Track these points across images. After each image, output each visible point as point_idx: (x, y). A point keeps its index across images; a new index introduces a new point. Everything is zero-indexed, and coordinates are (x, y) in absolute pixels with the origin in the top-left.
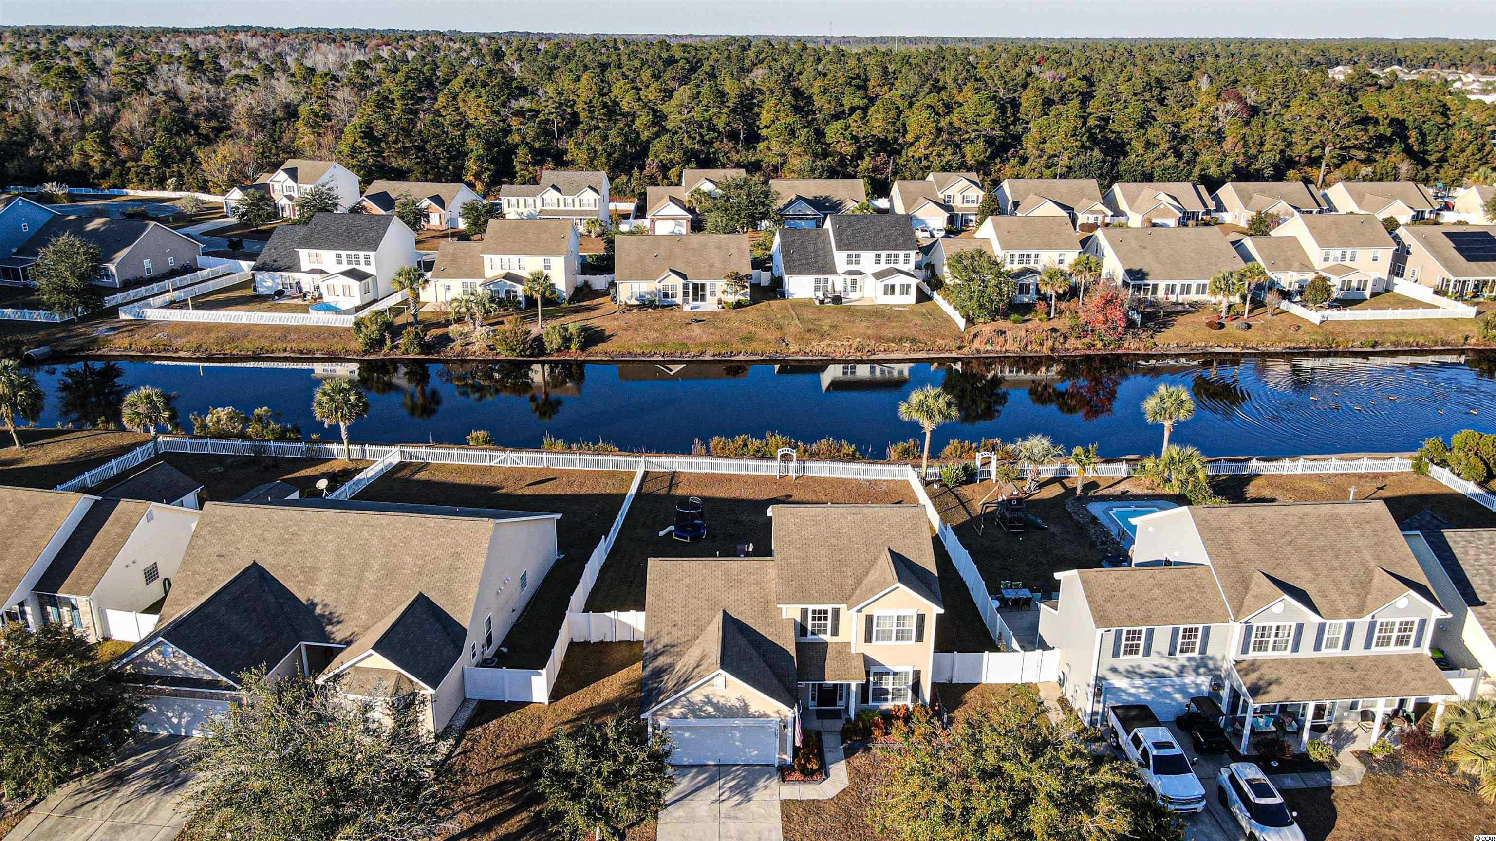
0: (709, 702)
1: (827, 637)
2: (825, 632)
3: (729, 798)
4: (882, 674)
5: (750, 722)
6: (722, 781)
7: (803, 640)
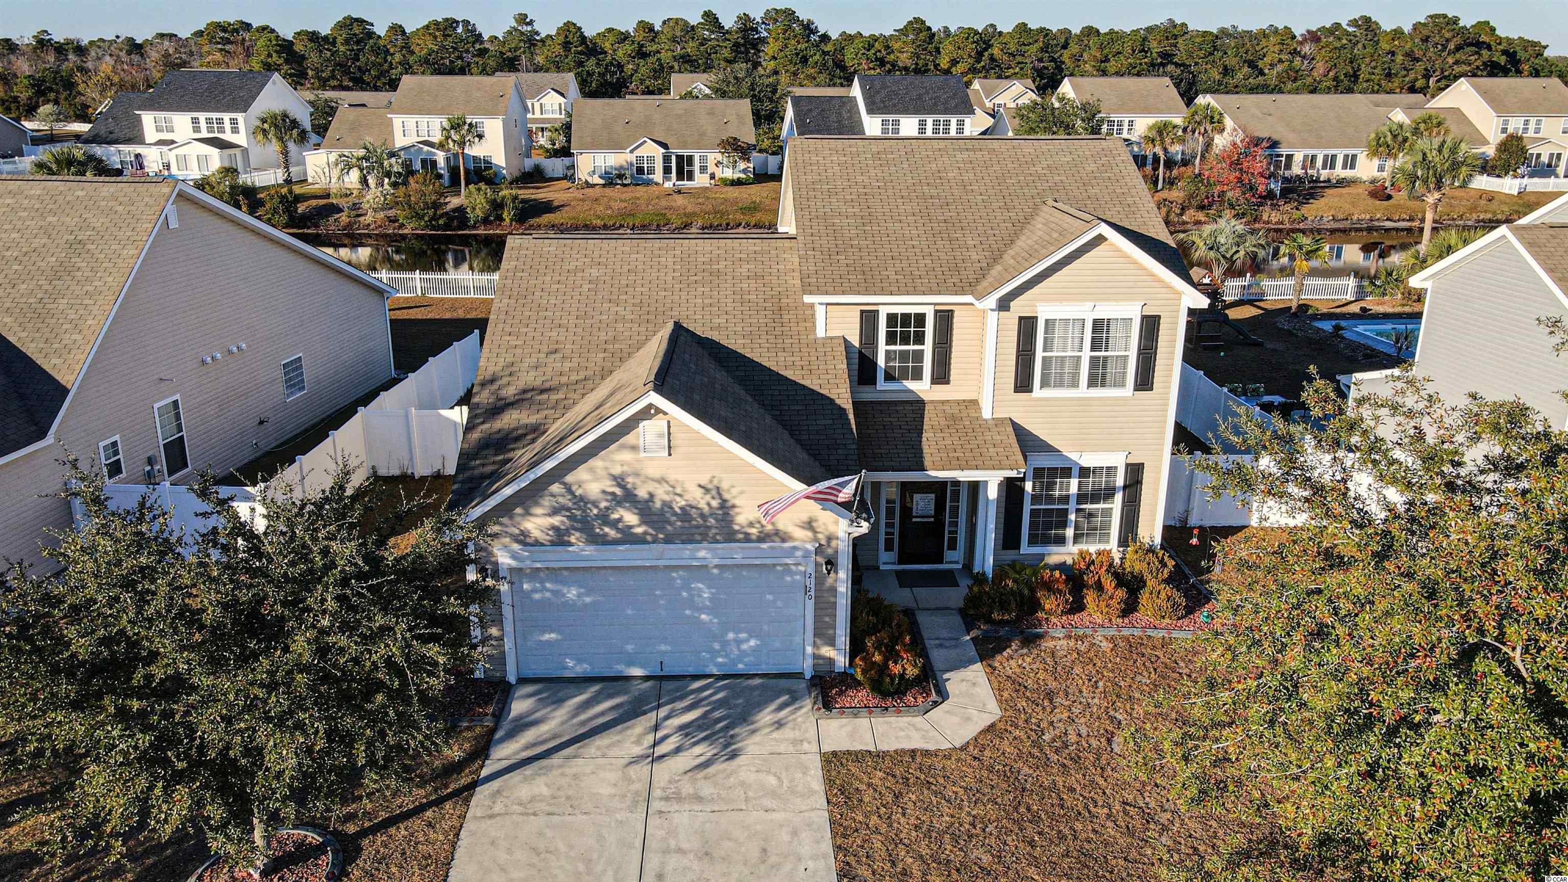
0: (628, 498)
1: (922, 387)
2: (917, 375)
3: (678, 750)
4: (1054, 472)
5: (737, 553)
6: (663, 712)
7: (867, 394)
